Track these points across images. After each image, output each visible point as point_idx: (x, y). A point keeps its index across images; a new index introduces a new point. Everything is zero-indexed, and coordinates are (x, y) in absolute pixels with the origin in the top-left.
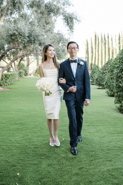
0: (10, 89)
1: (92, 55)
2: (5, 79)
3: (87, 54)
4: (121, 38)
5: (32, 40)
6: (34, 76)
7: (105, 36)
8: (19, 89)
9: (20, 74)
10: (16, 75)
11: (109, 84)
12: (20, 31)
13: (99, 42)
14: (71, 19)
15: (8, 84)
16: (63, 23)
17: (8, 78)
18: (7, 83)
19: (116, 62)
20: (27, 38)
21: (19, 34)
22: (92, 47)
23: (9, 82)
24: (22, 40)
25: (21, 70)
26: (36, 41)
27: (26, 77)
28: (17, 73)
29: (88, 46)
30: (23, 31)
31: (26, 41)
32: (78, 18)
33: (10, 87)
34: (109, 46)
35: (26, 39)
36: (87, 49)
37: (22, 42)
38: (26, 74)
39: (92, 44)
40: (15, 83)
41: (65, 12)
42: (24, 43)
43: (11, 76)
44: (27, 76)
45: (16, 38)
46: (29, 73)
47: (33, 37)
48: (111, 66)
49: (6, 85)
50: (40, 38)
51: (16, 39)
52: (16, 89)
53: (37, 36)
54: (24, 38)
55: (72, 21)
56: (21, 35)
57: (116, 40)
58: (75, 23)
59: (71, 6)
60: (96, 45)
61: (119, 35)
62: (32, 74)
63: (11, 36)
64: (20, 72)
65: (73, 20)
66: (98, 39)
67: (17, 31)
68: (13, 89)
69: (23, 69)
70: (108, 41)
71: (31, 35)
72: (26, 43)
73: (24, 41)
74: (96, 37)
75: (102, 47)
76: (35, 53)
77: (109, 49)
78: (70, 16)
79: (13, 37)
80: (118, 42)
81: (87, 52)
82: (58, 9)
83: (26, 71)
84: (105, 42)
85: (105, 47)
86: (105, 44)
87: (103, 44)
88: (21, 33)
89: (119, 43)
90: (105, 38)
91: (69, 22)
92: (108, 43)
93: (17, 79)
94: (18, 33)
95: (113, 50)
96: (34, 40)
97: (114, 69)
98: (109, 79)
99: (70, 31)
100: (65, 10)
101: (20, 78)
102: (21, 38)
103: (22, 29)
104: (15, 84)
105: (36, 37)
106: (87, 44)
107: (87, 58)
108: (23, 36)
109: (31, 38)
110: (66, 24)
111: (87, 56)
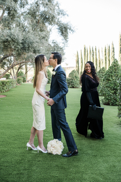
0: (6, 96)
1: (82, 65)
2: (2, 86)
3: (77, 64)
4: (107, 51)
5: (26, 47)
6: (31, 83)
7: (93, 49)
8: (14, 96)
9: (18, 81)
10: (14, 82)
11: (105, 92)
12: (13, 37)
13: (88, 54)
14: (66, 28)
15: (6, 91)
16: (58, 32)
17: (5, 85)
18: (4, 90)
19: (111, 71)
20: (21, 45)
21: (12, 40)
22: (82, 58)
23: (6, 88)
24: (15, 46)
25: (20, 77)
26: (30, 48)
27: (24, 83)
28: (15, 80)
29: (78, 57)
30: (16, 37)
31: (20, 47)
32: (72, 28)
33: (6, 94)
34: (96, 57)
35: (19, 45)
36: (77, 60)
37: (15, 49)
38: (24, 81)
39: (82, 55)
40: (13, 89)
41: (60, 22)
42: (18, 50)
43: (8, 83)
44: (26, 83)
45: (9, 44)
46: (27, 80)
47: (27, 43)
48: (106, 74)
49: (3, 92)
50: (35, 45)
51: (9, 46)
52: (12, 96)
53: (32, 43)
54: (17, 45)
55: (66, 31)
56: (14, 42)
57: (102, 52)
58: (69, 33)
59: (66, 16)
60: (85, 56)
61: (106, 48)
62: (30, 81)
63: (4, 42)
64: (19, 79)
65: (67, 29)
66: (87, 51)
67: (10, 37)
68: (8, 96)
69: (22, 76)
70: (96, 53)
71: (25, 42)
72: (20, 50)
73: (17, 47)
74: (85, 49)
75: (90, 58)
76: (31, 61)
77: (96, 59)
78: (65, 26)
79: (6, 43)
80: (104, 53)
81: (78, 62)
82: (53, 17)
83: (24, 78)
84: (93, 54)
85: (93, 58)
86: (93, 55)
87: (91, 55)
88: (14, 40)
89: (106, 55)
90: (93, 50)
91: (64, 32)
92: (96, 55)
93: (15, 85)
94: (11, 38)
95: (100, 61)
96: (28, 47)
97: (109, 77)
98: (105, 88)
99: (64, 41)
100: (60, 20)
101: (18, 84)
102: (14, 44)
103: (15, 35)
104: (12, 91)
105: (30, 44)
106: (77, 55)
107: (77, 67)
108: (17, 43)
109: (25, 45)
110: (61, 33)
111: (77, 65)
